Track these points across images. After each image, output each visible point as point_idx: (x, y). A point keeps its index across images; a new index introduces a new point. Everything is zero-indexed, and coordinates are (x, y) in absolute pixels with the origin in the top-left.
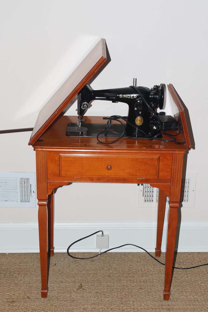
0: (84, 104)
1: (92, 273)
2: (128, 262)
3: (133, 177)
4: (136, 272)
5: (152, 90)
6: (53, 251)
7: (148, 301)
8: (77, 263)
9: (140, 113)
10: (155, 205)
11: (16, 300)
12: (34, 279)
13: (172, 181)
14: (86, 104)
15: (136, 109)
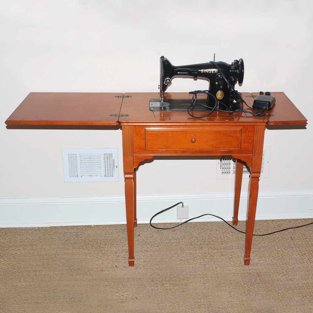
0: (167, 80)
1: (175, 242)
2: (207, 231)
3: (217, 149)
4: (216, 240)
5: (232, 65)
6: (136, 222)
7: (230, 267)
8: (160, 233)
9: (221, 87)
10: (232, 177)
11: (105, 268)
12: (120, 249)
13: (253, 152)
14: (169, 79)
15: (217, 83)
